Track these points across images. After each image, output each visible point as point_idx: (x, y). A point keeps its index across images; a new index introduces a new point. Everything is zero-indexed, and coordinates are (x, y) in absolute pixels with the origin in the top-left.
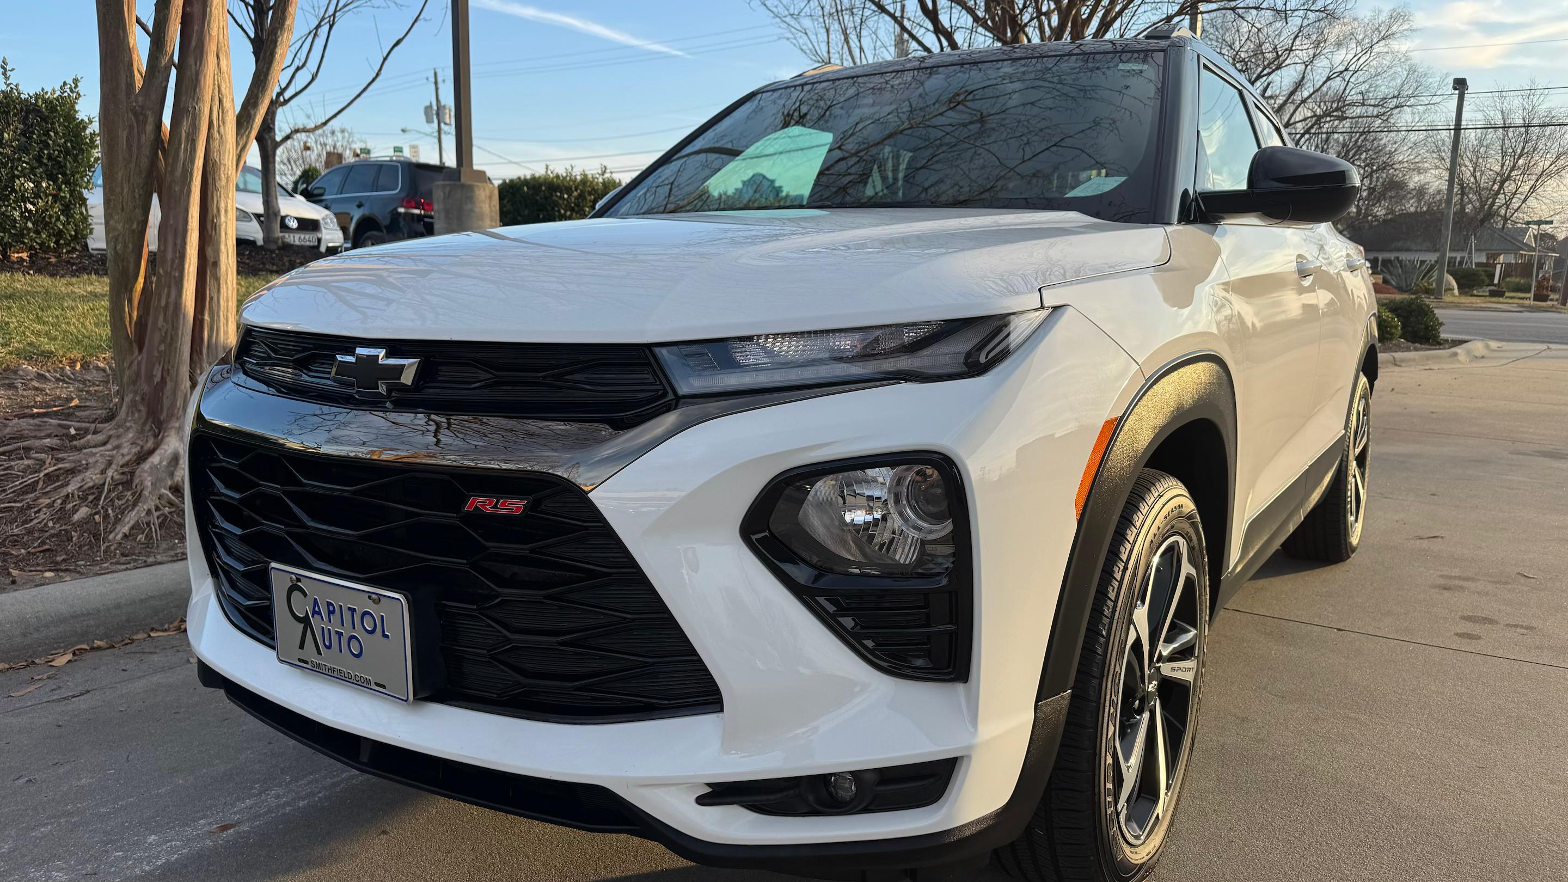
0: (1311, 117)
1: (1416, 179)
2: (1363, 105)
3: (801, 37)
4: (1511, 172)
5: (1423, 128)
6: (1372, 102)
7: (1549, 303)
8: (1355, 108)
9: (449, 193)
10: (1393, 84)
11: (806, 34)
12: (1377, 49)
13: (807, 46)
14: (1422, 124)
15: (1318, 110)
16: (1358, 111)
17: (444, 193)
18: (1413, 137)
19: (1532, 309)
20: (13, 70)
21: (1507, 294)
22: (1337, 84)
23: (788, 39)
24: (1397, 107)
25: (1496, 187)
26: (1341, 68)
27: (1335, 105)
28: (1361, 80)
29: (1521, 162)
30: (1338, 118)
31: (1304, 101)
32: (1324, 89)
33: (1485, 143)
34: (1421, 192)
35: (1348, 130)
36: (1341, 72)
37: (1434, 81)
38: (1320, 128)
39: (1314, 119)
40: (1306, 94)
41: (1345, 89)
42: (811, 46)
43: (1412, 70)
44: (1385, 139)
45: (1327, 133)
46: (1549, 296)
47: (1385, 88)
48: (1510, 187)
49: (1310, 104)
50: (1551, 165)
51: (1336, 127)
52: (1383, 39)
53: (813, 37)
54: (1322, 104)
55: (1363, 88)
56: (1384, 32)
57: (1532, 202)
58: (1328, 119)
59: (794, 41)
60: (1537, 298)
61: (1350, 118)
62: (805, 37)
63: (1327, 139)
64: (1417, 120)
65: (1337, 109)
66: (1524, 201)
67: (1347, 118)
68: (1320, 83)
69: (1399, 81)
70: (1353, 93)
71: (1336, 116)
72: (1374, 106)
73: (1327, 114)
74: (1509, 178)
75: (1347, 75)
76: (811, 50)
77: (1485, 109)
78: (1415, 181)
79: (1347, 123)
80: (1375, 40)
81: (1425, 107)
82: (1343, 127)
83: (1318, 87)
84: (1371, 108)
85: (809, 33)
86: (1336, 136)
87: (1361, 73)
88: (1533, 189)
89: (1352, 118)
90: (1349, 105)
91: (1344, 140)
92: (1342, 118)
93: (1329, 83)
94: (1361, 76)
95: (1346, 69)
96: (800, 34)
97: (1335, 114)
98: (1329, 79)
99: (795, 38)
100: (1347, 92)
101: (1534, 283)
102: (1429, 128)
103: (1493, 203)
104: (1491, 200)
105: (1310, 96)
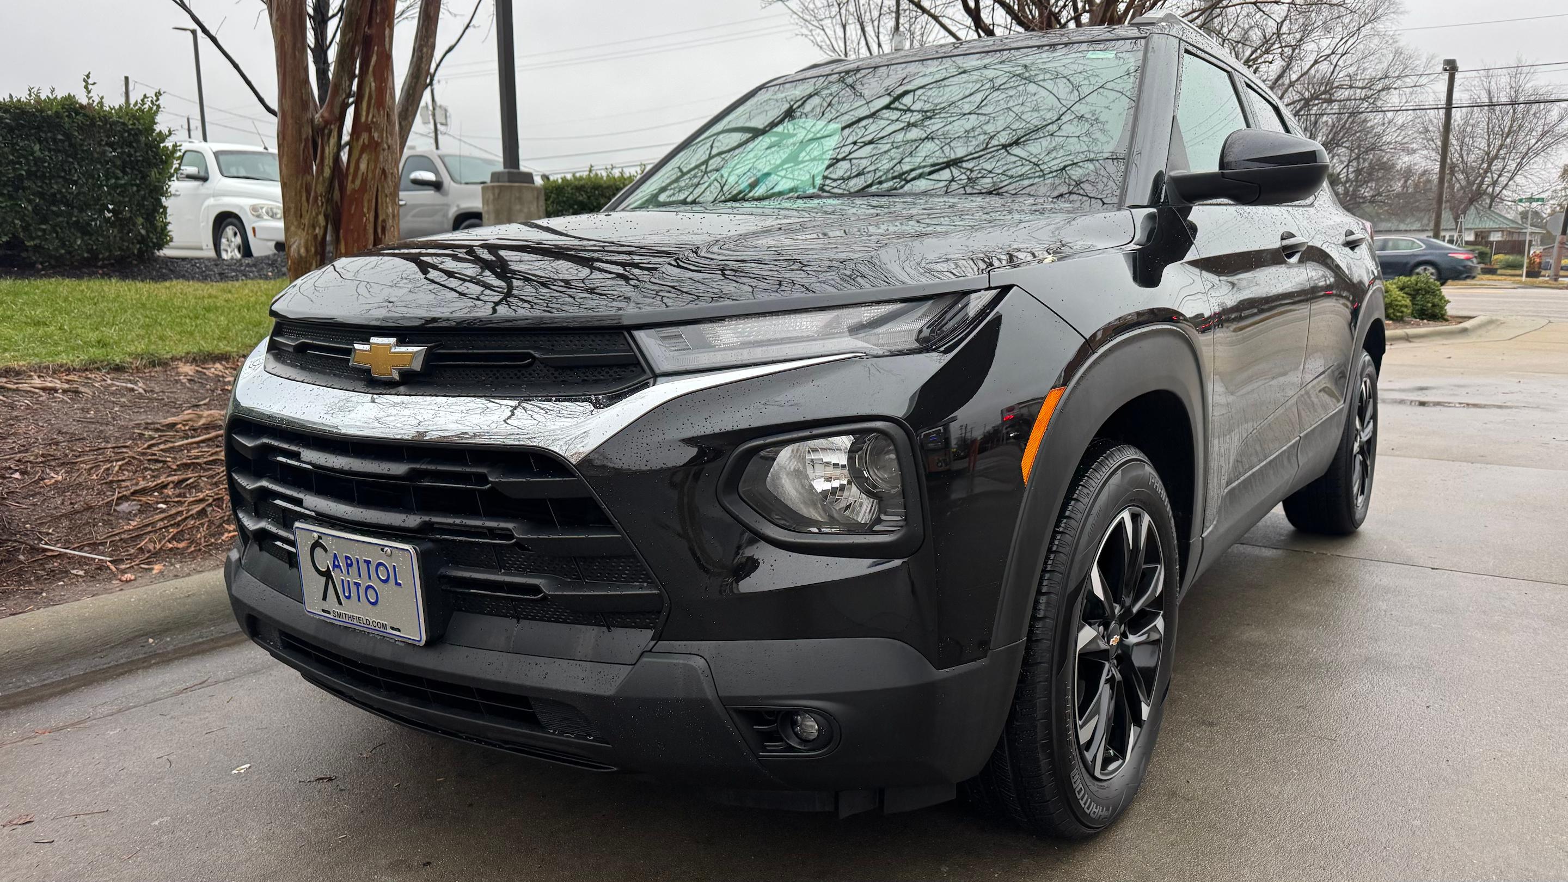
0: (1299, 101)
1: (1406, 159)
2: (1351, 87)
3: (819, 35)
4: (1498, 151)
5: (1411, 108)
6: (1360, 84)
7: (1541, 279)
8: (1343, 90)
9: (499, 195)
10: (1379, 67)
11: (823, 30)
12: (1364, 31)
13: (825, 42)
14: (1411, 104)
15: (1307, 93)
16: (1346, 93)
17: (494, 194)
18: (1401, 119)
19: (1525, 286)
20: (94, 83)
21: (1499, 272)
22: (1324, 67)
23: (806, 36)
24: (1383, 90)
25: (1485, 165)
26: (1328, 52)
27: (1323, 88)
28: (1348, 62)
29: (1508, 140)
30: (1325, 101)
31: (1292, 84)
32: (1313, 71)
33: (1471, 122)
34: (1408, 173)
35: (1337, 111)
36: (1329, 56)
37: (1420, 63)
38: (1309, 110)
39: (1303, 102)
40: (1294, 77)
41: (1333, 72)
42: (828, 42)
43: (1398, 53)
44: (1375, 120)
45: (1316, 115)
46: (1540, 272)
47: (1373, 69)
48: (1497, 165)
49: (1298, 87)
50: (1537, 143)
51: (1326, 109)
52: (1370, 21)
53: (829, 32)
54: (1310, 86)
55: (1351, 70)
56: (1370, 15)
57: (1518, 179)
58: (1317, 102)
59: (812, 38)
60: (1528, 275)
61: (1338, 101)
62: (822, 32)
63: (1316, 123)
64: (1404, 101)
65: (1325, 92)
66: (1511, 179)
67: (1335, 101)
68: (1308, 66)
69: (1385, 65)
70: (1341, 75)
71: (1325, 99)
72: (1362, 88)
73: (1315, 97)
74: (1496, 157)
75: (1334, 59)
76: (828, 46)
77: (1473, 88)
78: (1404, 161)
79: (1336, 106)
80: (1362, 23)
81: (1411, 89)
82: (1331, 109)
83: (1306, 70)
84: (1359, 91)
85: (827, 30)
86: (1325, 118)
87: (1349, 55)
88: (1520, 166)
89: (1340, 101)
90: (1337, 87)
91: (1333, 122)
92: (1330, 101)
93: (1316, 66)
94: (1348, 59)
95: (1333, 53)
96: (818, 30)
97: (1323, 96)
98: (1316, 62)
99: (812, 35)
100: (1335, 74)
101: (1526, 261)
102: (1417, 107)
103: (1482, 182)
104: (1480, 179)
105: (1298, 79)
